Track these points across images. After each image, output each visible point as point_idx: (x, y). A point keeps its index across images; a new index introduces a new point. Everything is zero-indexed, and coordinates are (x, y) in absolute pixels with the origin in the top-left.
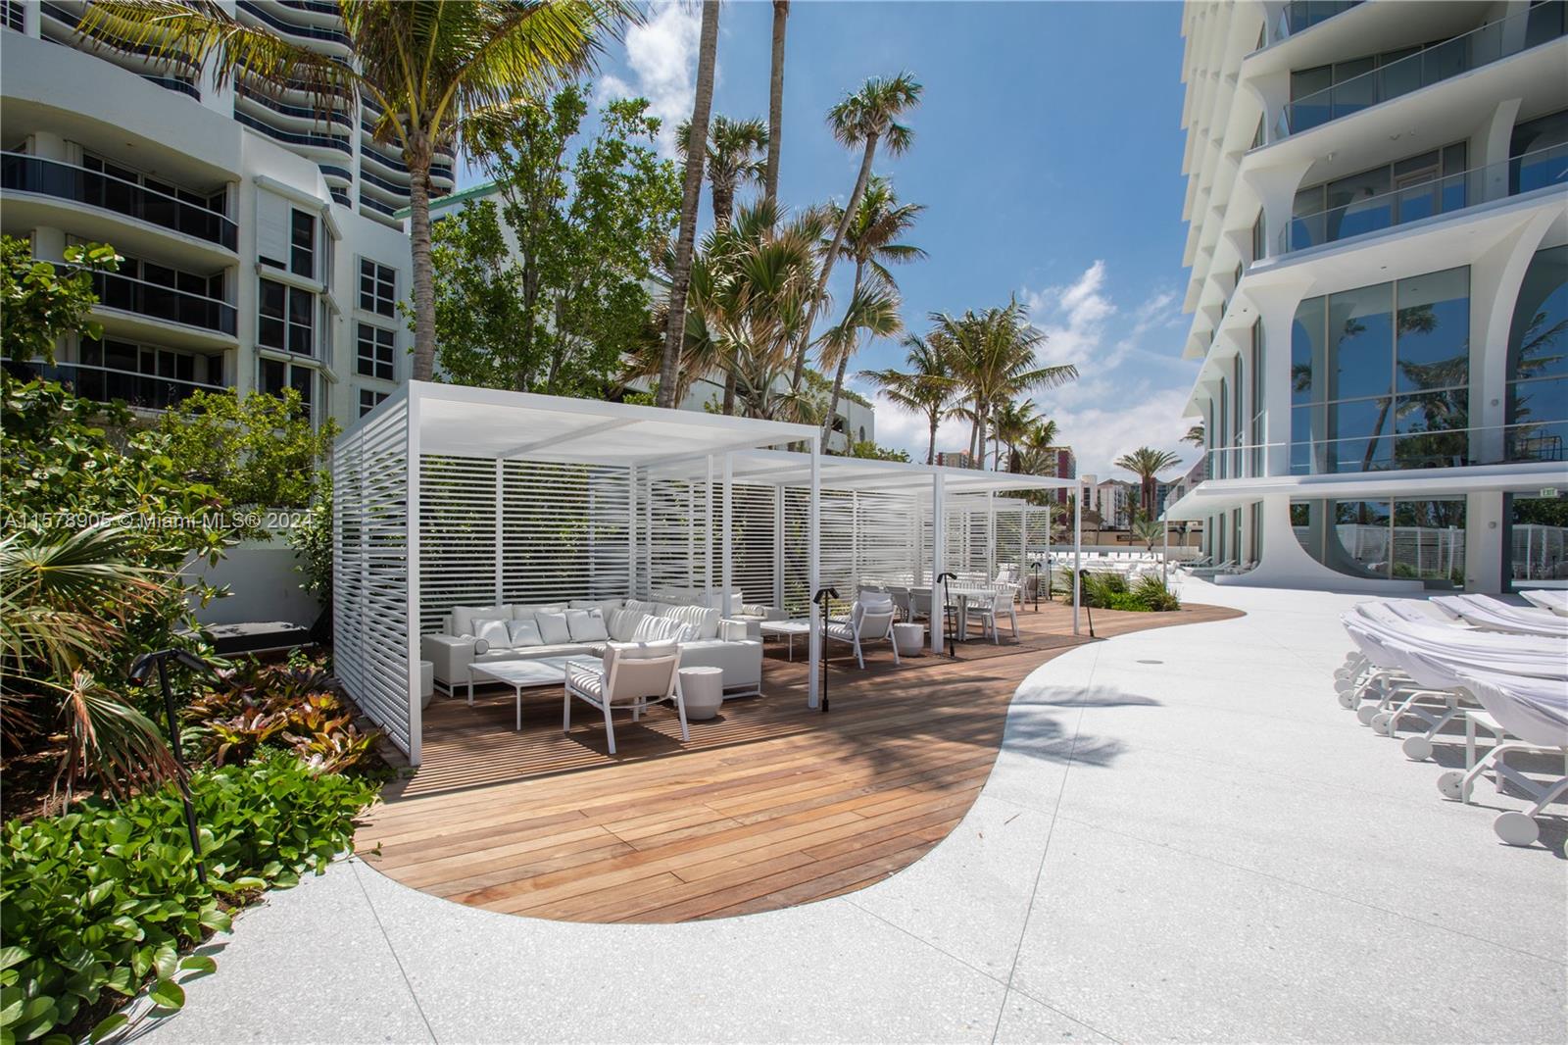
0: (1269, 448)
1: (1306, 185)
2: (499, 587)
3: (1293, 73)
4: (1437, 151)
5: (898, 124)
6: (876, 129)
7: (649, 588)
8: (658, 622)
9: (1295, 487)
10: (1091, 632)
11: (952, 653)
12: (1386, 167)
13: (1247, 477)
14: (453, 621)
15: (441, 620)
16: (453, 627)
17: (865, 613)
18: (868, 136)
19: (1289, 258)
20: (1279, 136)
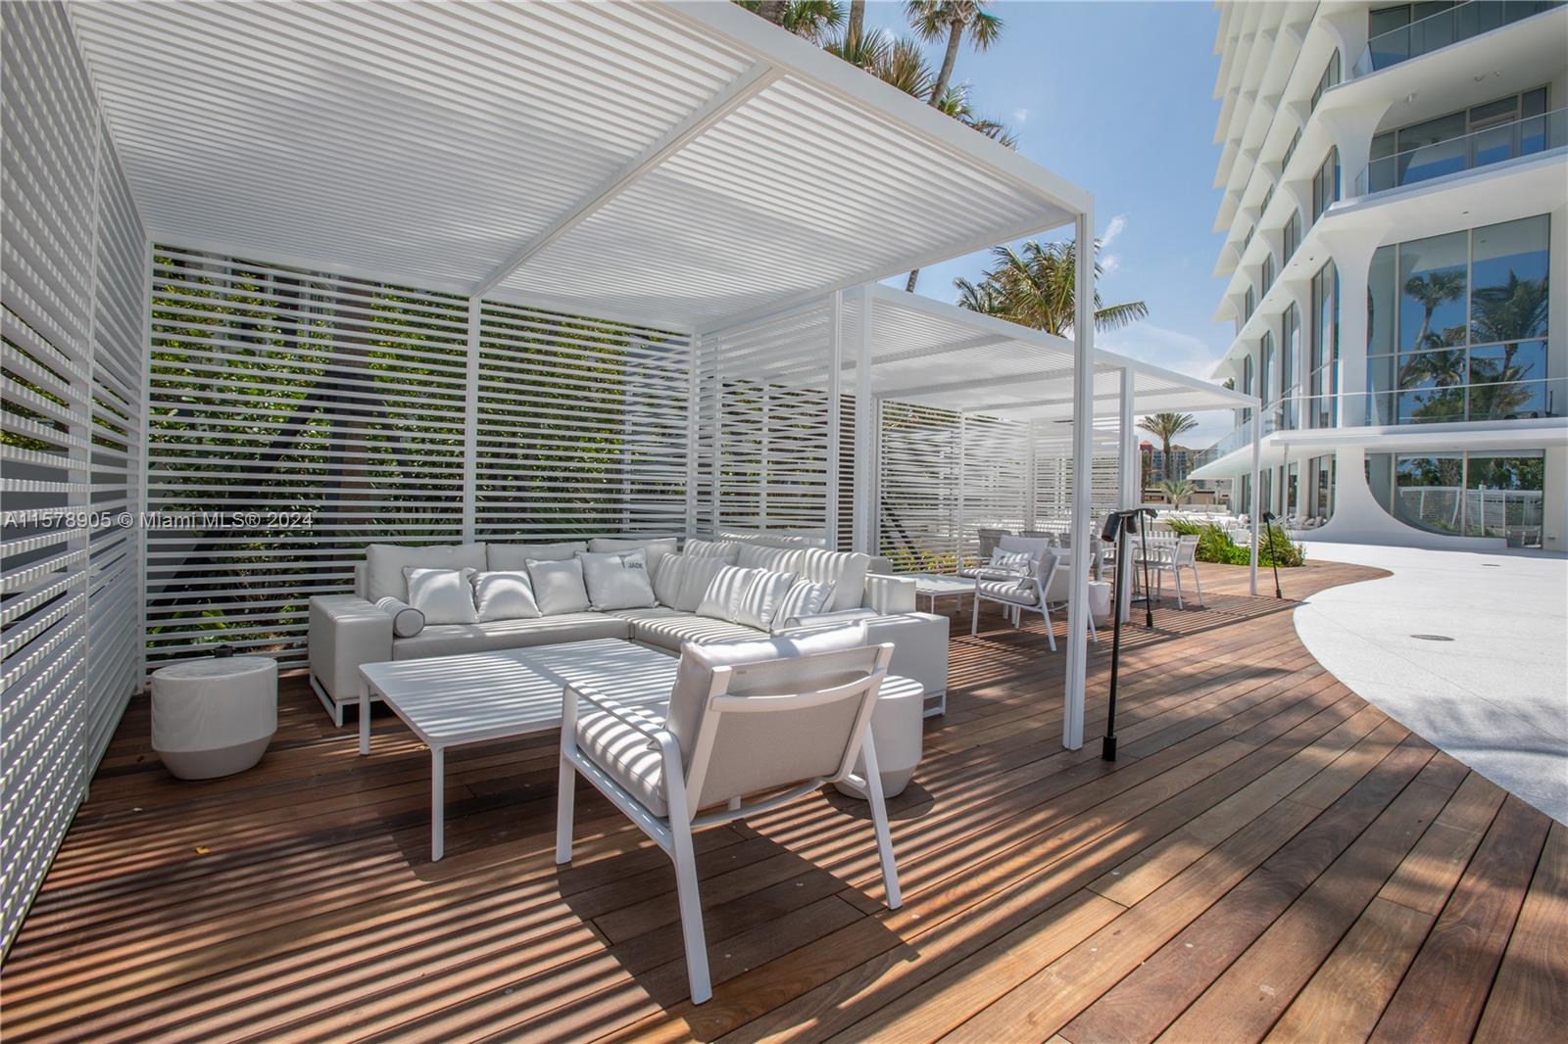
0: (1344, 397)
1: (1386, 128)
2: (469, 515)
3: (1371, 12)
4: (1516, 97)
5: (984, 12)
6: (962, 15)
7: (717, 523)
8: (747, 578)
9: (1378, 436)
10: (1278, 593)
11: (1149, 623)
12: (1462, 114)
13: (1304, 428)
14: (369, 572)
15: (351, 569)
16: (368, 584)
17: (1057, 565)
18: (952, 24)
19: (1371, 199)
20: (1356, 73)
